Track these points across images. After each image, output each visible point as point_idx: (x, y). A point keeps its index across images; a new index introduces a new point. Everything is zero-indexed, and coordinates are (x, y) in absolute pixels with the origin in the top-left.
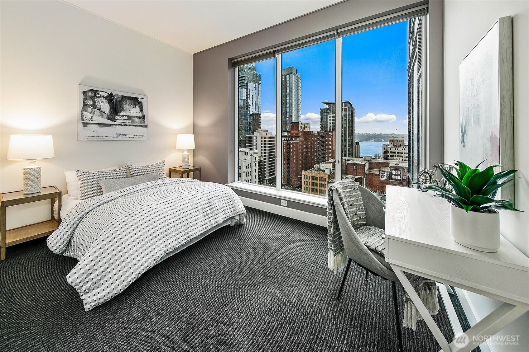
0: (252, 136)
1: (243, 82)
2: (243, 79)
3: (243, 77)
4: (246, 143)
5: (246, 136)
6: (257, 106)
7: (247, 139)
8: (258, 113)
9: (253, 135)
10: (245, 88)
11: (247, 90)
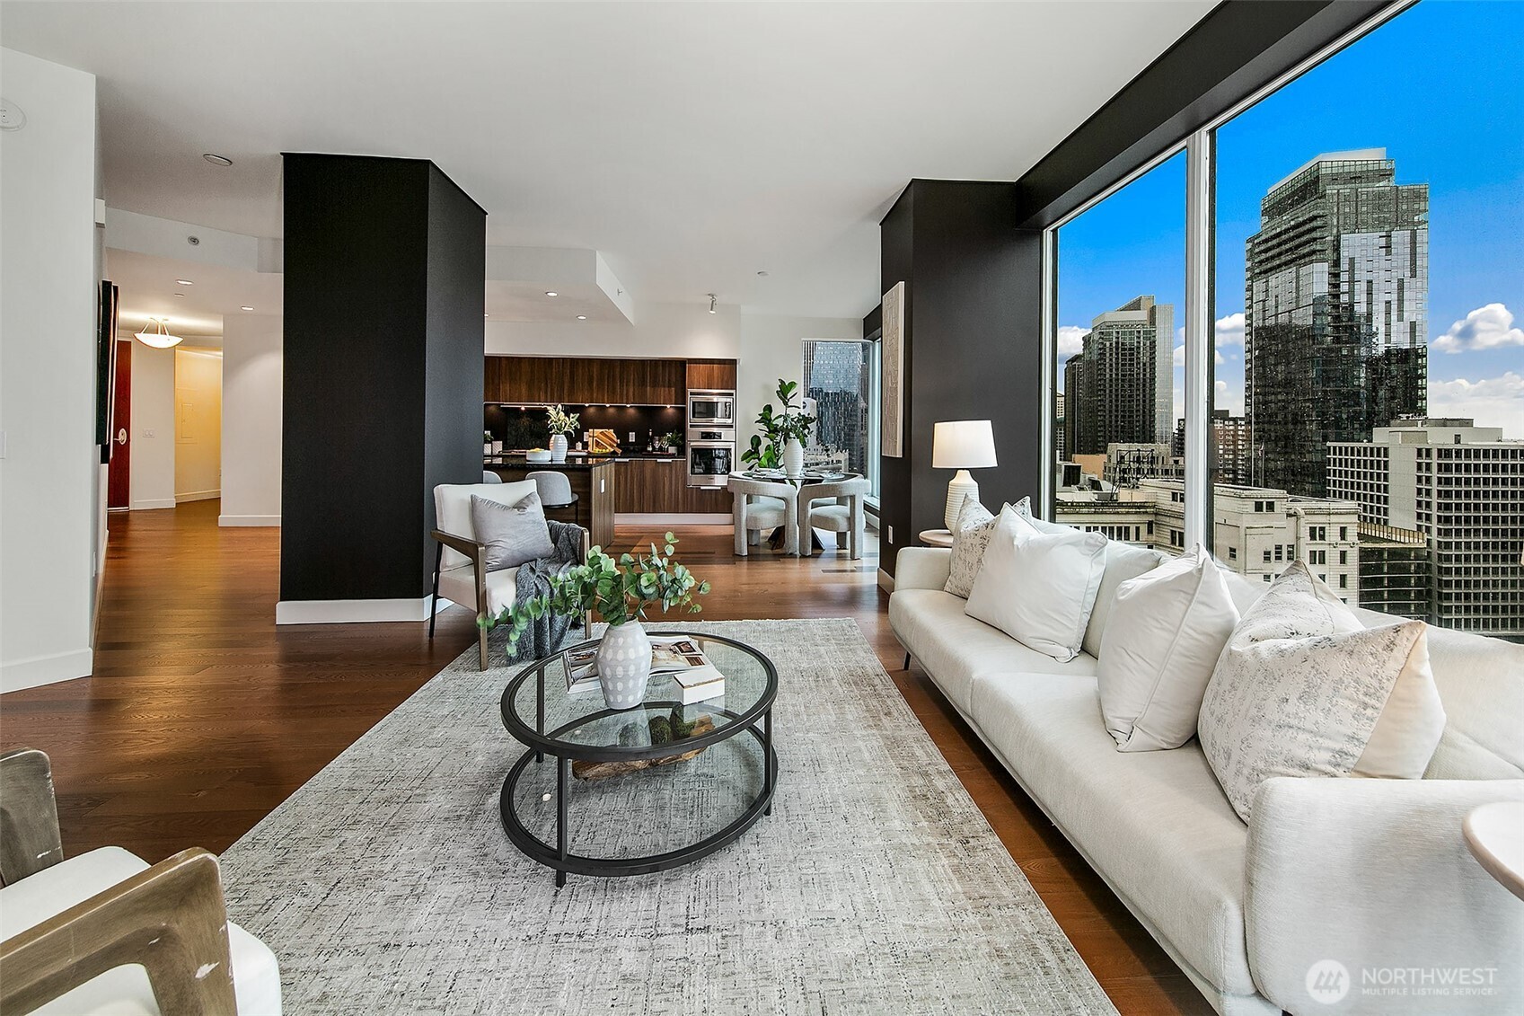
0: (1365, 444)
1: (1315, 239)
2: (1314, 229)
3: (1314, 218)
4: (1325, 473)
5: (1328, 444)
6: (1400, 319)
7: (1332, 456)
8: (1407, 346)
9: (1370, 441)
10: (1323, 261)
11: (1337, 263)
